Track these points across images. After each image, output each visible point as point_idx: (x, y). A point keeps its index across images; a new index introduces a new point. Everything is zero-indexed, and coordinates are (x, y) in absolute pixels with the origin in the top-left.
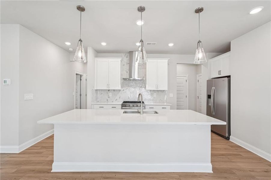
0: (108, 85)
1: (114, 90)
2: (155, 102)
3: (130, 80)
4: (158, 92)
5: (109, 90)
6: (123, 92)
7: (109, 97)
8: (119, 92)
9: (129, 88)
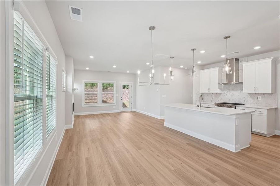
0: (209, 89)
1: (216, 93)
2: (260, 106)
3: (231, 84)
4: (263, 95)
5: (213, 93)
6: (224, 94)
7: (213, 99)
8: (221, 94)
9: (229, 91)
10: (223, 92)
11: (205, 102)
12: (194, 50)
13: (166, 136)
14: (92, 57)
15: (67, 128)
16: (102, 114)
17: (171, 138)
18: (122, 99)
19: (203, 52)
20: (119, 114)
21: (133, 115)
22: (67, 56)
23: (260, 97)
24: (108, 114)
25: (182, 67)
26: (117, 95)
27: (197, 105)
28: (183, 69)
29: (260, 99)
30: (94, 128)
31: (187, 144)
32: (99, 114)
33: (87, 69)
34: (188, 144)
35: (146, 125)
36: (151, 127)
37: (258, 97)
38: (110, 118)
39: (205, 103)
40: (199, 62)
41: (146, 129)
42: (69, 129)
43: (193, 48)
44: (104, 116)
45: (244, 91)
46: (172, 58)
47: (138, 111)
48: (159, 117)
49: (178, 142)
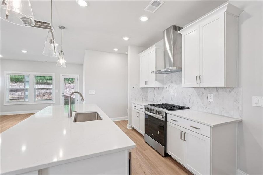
0: (146, 82)
1: (159, 88)
4: (217, 91)
6: (166, 90)
7: (155, 97)
9: (171, 84)
10: (165, 87)
18: (63, 95)
23: (212, 95)
25: (116, 50)
26: (57, 91)
29: (211, 100)
37: (209, 95)
40: (126, 39)
45: (183, 85)
46: (62, 28)
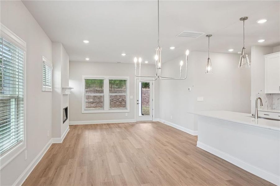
11: (274, 109)
12: (244, 19)
13: (195, 165)
14: (86, 42)
15: (54, 143)
16: (108, 124)
17: (203, 167)
18: (138, 102)
19: (262, 21)
20: (133, 125)
21: (154, 127)
22: (54, 42)
24: (118, 125)
25: (231, 50)
26: (132, 97)
27: (251, 115)
28: (235, 54)
30: (90, 144)
31: (227, 181)
32: (105, 124)
33: (87, 59)
34: (229, 181)
35: (168, 144)
36: (175, 147)
38: (118, 130)
39: (274, 111)
40: (261, 41)
41: (165, 150)
42: (57, 144)
43: (243, 16)
44: (110, 128)
46: (208, 36)
47: (162, 121)
48: (192, 132)
49: (213, 177)
